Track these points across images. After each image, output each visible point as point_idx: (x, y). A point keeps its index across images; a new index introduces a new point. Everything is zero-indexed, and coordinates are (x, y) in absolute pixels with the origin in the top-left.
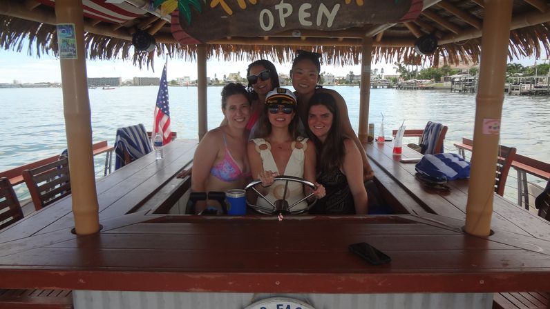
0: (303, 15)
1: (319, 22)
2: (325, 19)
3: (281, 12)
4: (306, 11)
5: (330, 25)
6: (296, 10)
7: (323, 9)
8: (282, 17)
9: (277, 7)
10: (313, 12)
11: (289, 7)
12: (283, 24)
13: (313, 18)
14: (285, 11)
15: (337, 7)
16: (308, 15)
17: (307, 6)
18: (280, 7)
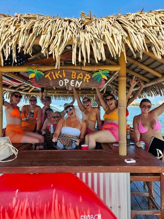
0: (72, 83)
1: (76, 86)
5: (79, 86)
6: (70, 82)
7: (77, 82)
8: (66, 83)
10: (75, 82)
11: (68, 81)
12: (66, 85)
13: (74, 84)
14: (67, 81)
15: (81, 82)
17: (73, 81)
18: (65, 80)
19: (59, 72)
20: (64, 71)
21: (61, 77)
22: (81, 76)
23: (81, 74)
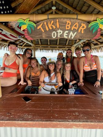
0: (65, 34)
2: (71, 36)
3: (59, 33)
4: (66, 33)
5: (72, 38)
6: (63, 33)
7: (71, 33)
8: (59, 34)
9: (58, 31)
10: (68, 34)
12: (59, 37)
13: (68, 36)
14: (60, 33)
15: (76, 33)
16: (67, 35)
17: (67, 32)
18: (59, 31)
19: (52, 22)
20: (57, 20)
21: (54, 27)
22: (76, 26)
23: (77, 23)
